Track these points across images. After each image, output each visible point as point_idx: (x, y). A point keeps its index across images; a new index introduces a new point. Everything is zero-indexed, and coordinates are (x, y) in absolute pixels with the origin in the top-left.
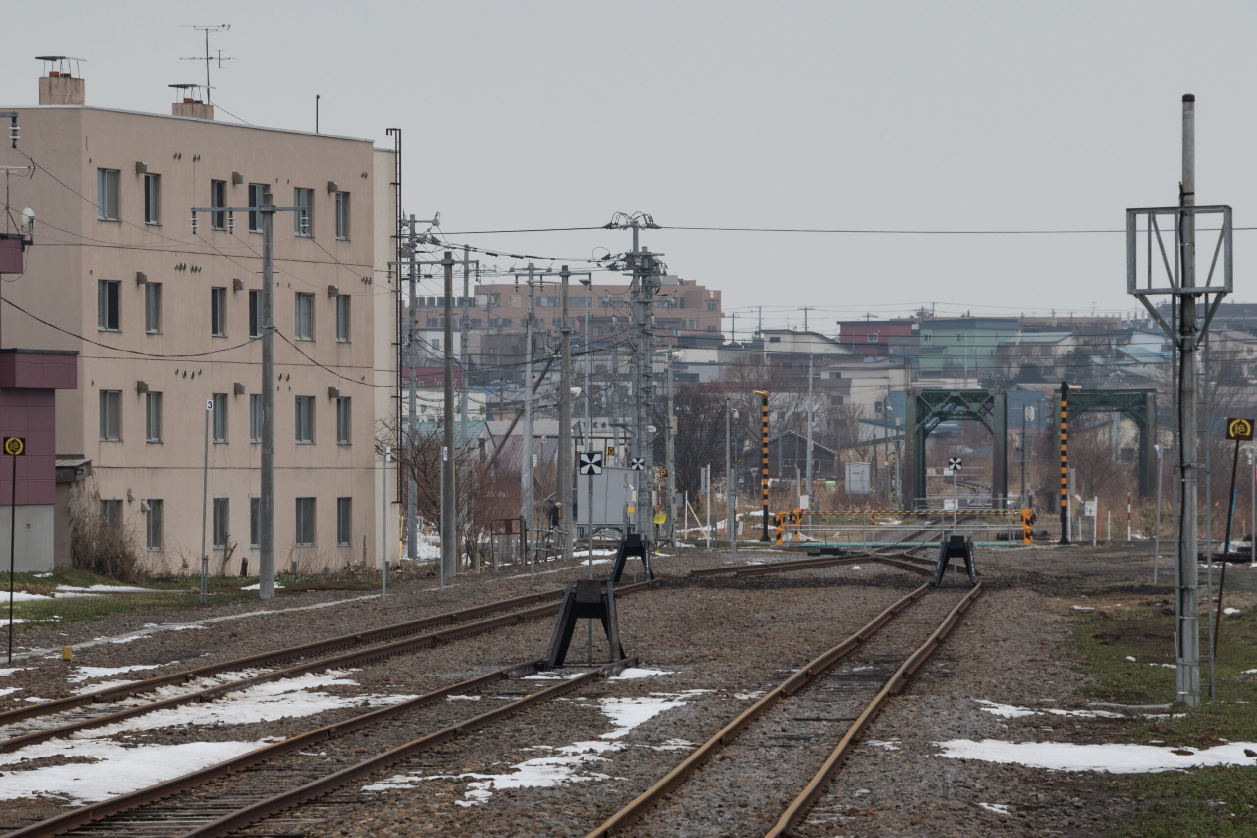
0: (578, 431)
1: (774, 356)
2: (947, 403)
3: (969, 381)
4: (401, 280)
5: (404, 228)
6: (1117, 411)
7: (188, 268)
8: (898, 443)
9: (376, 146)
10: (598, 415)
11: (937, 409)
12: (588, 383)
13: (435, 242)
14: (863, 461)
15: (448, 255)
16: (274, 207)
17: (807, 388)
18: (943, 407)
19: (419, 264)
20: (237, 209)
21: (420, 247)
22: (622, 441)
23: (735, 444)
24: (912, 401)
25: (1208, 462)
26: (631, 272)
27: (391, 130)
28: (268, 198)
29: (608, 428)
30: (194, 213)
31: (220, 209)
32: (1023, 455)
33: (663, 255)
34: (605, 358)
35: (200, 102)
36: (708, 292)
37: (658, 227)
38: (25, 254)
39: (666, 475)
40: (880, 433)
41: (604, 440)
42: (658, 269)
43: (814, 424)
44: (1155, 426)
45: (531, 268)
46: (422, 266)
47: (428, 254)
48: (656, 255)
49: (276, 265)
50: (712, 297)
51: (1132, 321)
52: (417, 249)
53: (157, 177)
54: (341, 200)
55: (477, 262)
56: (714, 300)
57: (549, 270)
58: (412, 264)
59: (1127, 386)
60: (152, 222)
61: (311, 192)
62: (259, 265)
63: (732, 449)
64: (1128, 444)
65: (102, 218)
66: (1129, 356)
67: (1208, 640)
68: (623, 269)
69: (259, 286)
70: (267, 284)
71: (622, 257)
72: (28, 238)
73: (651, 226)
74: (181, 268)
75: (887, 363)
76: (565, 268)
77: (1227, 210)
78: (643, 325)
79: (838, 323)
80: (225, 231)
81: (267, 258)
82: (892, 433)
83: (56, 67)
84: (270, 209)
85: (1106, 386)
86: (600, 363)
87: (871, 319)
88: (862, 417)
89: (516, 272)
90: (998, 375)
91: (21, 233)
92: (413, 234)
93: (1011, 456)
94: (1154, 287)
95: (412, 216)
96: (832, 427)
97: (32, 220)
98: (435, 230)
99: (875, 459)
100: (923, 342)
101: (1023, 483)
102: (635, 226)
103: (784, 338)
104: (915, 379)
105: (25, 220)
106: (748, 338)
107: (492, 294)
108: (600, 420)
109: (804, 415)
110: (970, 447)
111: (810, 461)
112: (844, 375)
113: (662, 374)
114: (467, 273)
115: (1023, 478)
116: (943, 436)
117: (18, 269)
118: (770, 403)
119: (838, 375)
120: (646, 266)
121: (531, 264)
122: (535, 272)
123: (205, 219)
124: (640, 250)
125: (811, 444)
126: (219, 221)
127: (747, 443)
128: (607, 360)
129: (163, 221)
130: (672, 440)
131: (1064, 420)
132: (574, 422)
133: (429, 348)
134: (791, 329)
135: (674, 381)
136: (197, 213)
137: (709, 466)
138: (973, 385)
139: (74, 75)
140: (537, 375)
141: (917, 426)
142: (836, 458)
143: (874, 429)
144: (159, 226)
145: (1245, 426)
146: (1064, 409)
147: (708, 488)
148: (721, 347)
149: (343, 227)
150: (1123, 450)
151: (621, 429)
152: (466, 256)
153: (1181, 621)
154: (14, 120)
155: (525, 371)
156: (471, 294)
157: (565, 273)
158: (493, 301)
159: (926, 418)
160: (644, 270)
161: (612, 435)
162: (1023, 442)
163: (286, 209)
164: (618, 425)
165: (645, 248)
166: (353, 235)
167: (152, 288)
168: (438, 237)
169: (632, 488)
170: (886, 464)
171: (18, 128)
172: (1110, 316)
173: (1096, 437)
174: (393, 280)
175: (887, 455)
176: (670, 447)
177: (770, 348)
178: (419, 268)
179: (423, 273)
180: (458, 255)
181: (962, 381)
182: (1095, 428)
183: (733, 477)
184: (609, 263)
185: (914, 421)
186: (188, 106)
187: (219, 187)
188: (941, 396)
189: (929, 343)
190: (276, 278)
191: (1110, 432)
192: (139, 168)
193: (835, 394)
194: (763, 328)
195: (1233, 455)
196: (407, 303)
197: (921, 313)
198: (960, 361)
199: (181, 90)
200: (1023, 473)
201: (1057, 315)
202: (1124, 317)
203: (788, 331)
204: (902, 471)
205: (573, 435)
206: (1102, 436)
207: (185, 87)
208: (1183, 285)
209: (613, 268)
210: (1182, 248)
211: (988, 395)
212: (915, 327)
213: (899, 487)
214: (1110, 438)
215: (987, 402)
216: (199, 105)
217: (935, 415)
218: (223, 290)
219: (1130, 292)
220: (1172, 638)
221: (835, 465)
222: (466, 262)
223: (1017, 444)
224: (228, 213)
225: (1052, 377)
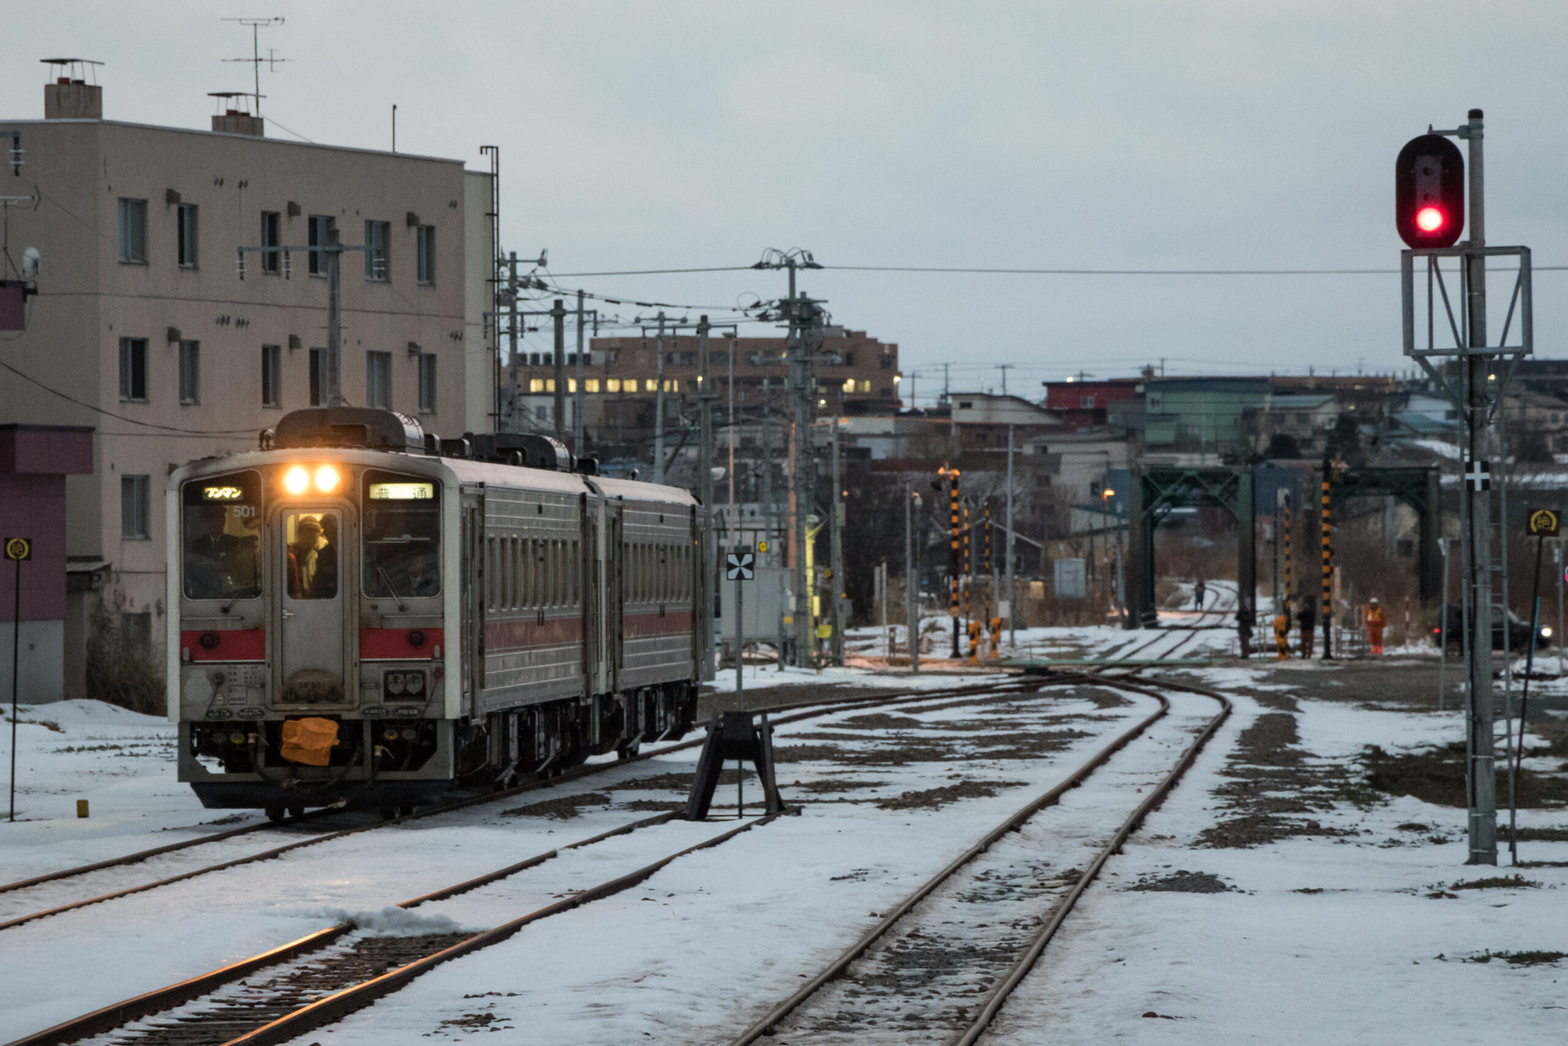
0: (720, 521)
1: (964, 426)
2: (1180, 485)
3: (1208, 456)
4: (500, 333)
5: (503, 269)
6: (1391, 494)
7: (233, 322)
8: (1120, 534)
9: (467, 167)
10: (746, 501)
11: (1167, 492)
12: (732, 461)
13: (541, 286)
14: (1077, 557)
15: (558, 303)
16: (341, 245)
17: (1006, 465)
18: (1175, 490)
19: (522, 314)
20: (295, 249)
21: (522, 293)
22: (775, 533)
23: (918, 535)
24: (1137, 484)
25: (1505, 562)
26: (787, 322)
27: (487, 147)
28: (333, 234)
29: (758, 517)
30: (241, 254)
31: (272, 249)
32: (1275, 550)
33: (826, 301)
34: (754, 428)
35: (247, 115)
36: (882, 346)
37: (819, 267)
38: (27, 306)
39: (831, 577)
40: (1098, 521)
41: (753, 533)
42: (821, 319)
43: (1015, 510)
44: (1439, 514)
45: (661, 318)
46: (526, 317)
47: (531, 301)
48: (818, 302)
49: (344, 318)
50: (887, 351)
51: (1409, 382)
52: (519, 295)
53: (193, 208)
54: (424, 236)
55: (595, 312)
56: (888, 356)
57: (684, 320)
58: (513, 313)
59: (1404, 463)
60: (188, 264)
61: (386, 226)
62: (323, 318)
63: (914, 544)
64: (1405, 535)
65: (124, 260)
66: (1407, 425)
67: (1506, 782)
68: (776, 320)
69: (322, 343)
70: (334, 342)
71: (775, 304)
72: (31, 286)
73: (811, 265)
74: (224, 321)
75: (1105, 435)
76: (704, 318)
77: (1524, 252)
78: (802, 389)
79: (1045, 384)
80: (279, 274)
81: (334, 311)
82: (1112, 521)
83: (66, 71)
84: (336, 248)
85: (1376, 462)
86: (747, 435)
87: (1086, 379)
88: (1075, 502)
89: (644, 323)
90: (1244, 449)
91: (22, 279)
92: (514, 276)
93: (1261, 549)
94: (1436, 346)
95: (513, 254)
96: (1038, 514)
97: (36, 264)
98: (541, 271)
99: (1091, 554)
100: (1151, 409)
101: (1276, 584)
102: (791, 265)
103: (977, 404)
104: (1139, 454)
105: (27, 263)
106: (933, 404)
107: (611, 349)
108: (748, 507)
109: (1003, 499)
110: (1210, 537)
111: (1010, 558)
112: (1052, 449)
113: (825, 448)
114: (581, 324)
115: (1275, 578)
116: (1177, 523)
117: (19, 323)
118: (960, 486)
119: (1045, 449)
120: (805, 315)
121: (661, 314)
122: (667, 323)
123: (255, 261)
124: (798, 296)
125: (1011, 536)
126: (272, 263)
127: (932, 535)
128: (757, 431)
129: (201, 262)
130: (838, 533)
131: (1326, 507)
132: (715, 508)
133: (533, 418)
134: (986, 392)
135: (841, 457)
136: (245, 254)
137: (884, 566)
138: (1212, 461)
139: (89, 82)
140: (670, 451)
141: (1144, 514)
142: (1043, 553)
143: (1090, 518)
144: (196, 268)
145: (1550, 519)
146: (1326, 493)
147: (884, 592)
148: (899, 414)
149: (427, 272)
150: (1400, 543)
151: (774, 519)
152: (581, 304)
153: (1474, 761)
154: (16, 141)
155: (653, 446)
156: (586, 349)
157: (704, 324)
158: (612, 358)
159: (1156, 503)
160: (802, 320)
161: (763, 526)
162: (1275, 533)
163: (357, 248)
164: (771, 514)
165: (803, 294)
166: (439, 280)
167: (186, 348)
168: (545, 280)
169: (789, 593)
170: (1106, 560)
171: (21, 151)
172: (1381, 374)
173: (1366, 528)
174: (490, 335)
175: (1106, 550)
176: (837, 541)
177: (962, 416)
178: (522, 321)
179: (527, 325)
180: (571, 303)
181: (1197, 456)
182: (1364, 515)
183: (914, 579)
184: (759, 311)
185: (1139, 506)
186: (232, 119)
187: (271, 221)
188: (1171, 476)
189: (1156, 409)
190: (344, 334)
191: (1383, 520)
192: (171, 197)
193: (1040, 472)
194: (950, 390)
195: (1535, 549)
196: (505, 361)
197: (1148, 371)
198: (1196, 431)
199: (223, 99)
200: (1275, 572)
201: (1317, 374)
202: (1399, 375)
203: (981, 394)
204: (1126, 569)
205: (714, 526)
206: (1374, 525)
207: (228, 95)
208: (1472, 345)
209: (764, 317)
210: (1470, 298)
211: (1231, 474)
212: (1140, 389)
213: (1121, 590)
214: (1384, 528)
215: (1230, 484)
216: (245, 119)
217: (1166, 499)
218: (276, 349)
219: (1406, 353)
220: (1461, 781)
221: (1042, 563)
222: (580, 312)
223: (1268, 535)
224: (283, 254)
225: (1312, 451)
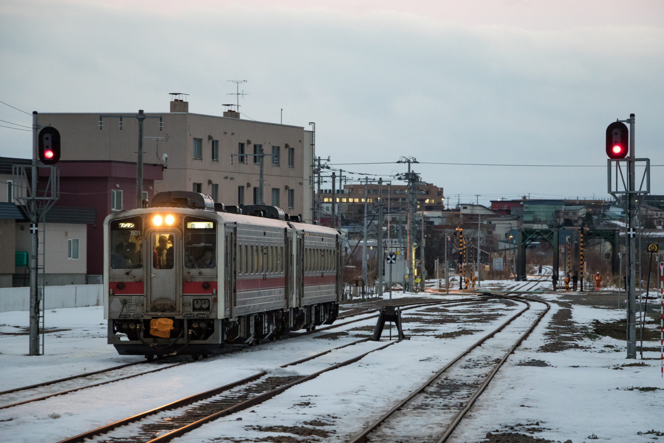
0: (385, 244)
1: (464, 215)
2: (534, 234)
3: (543, 225)
4: (315, 183)
5: (316, 162)
6: (603, 238)
7: (229, 178)
8: (515, 250)
9: (305, 129)
10: (393, 238)
11: (530, 237)
12: (389, 225)
13: (328, 168)
14: (501, 257)
15: (334, 173)
16: (264, 154)
17: (478, 228)
18: (533, 236)
19: (322, 177)
20: (249, 155)
21: (322, 170)
22: (403, 249)
23: (449, 250)
24: (520, 234)
25: (640, 261)
26: (407, 180)
27: (311, 123)
28: (262, 150)
29: (397, 243)
30: (232, 156)
31: (242, 155)
32: (565, 256)
33: (420, 174)
34: (396, 214)
35: (234, 111)
36: (438, 188)
37: (418, 163)
38: (164, 172)
39: (420, 263)
40: (507, 246)
41: (395, 248)
42: (418, 179)
43: (481, 242)
44: (619, 245)
45: (367, 178)
46: (323, 178)
47: (325, 173)
48: (417, 174)
49: (265, 177)
50: (440, 190)
51: (609, 202)
52: (321, 171)
53: (217, 141)
54: (291, 151)
55: (345, 176)
56: (440, 192)
57: (374, 179)
58: (319, 176)
59: (607, 228)
60: (215, 160)
61: (278, 148)
62: (258, 177)
63: (448, 252)
64: (608, 252)
65: (195, 158)
66: (609, 216)
67: (640, 332)
68: (404, 179)
69: (258, 185)
70: (261, 185)
71: (404, 174)
72: (165, 166)
73: (415, 162)
74: (226, 178)
75: (510, 218)
76: (381, 179)
77: (648, 160)
78: (412, 202)
79: (491, 201)
80: (244, 163)
81: (261, 175)
82: (512, 246)
83: (177, 97)
84: (262, 155)
85: (598, 228)
86: (394, 217)
87: (504, 200)
88: (500, 240)
89: (361, 180)
90: (555, 223)
91: (162, 164)
92: (319, 164)
93: (560, 256)
94: (618, 191)
95: (319, 157)
96: (488, 243)
97: (166, 159)
98: (328, 163)
99: (505, 256)
100: (525, 210)
101: (565, 267)
102: (409, 162)
103: (469, 208)
104: (521, 224)
105: (164, 158)
106: (454, 207)
107: (351, 188)
108: (394, 240)
109: (477, 238)
110: (544, 252)
111: (479, 258)
112: (493, 222)
113: (419, 221)
114: (341, 180)
115: (565, 265)
116: (533, 247)
117: (161, 178)
118: (463, 234)
119: (490, 222)
120: (413, 178)
121: (367, 177)
122: (368, 180)
123: (236, 159)
124: (411, 172)
125: (479, 250)
126: (242, 159)
127: (454, 250)
128: (397, 215)
129: (220, 159)
130: (423, 249)
131: (582, 242)
132: (383, 240)
133: (325, 210)
134: (472, 203)
135: (424, 224)
136: (233, 157)
137: (438, 259)
138: (545, 227)
139: (184, 101)
140: (369, 221)
141: (523, 244)
142: (489, 256)
143: (505, 245)
144: (217, 161)
145: (655, 247)
146: (582, 238)
147: (438, 268)
148: (443, 210)
149: (291, 163)
150: (606, 254)
151: (403, 244)
152: (341, 174)
153: (629, 325)
154: (161, 119)
155: (364, 220)
156: (342, 188)
157: (381, 181)
158: (351, 191)
159: (527, 240)
160: (412, 180)
161: (399, 246)
162: (565, 250)
163: (269, 155)
164: (402, 242)
165: (413, 171)
166: (295, 165)
167: (214, 186)
168: (329, 166)
169: (407, 268)
170: (510, 259)
171: (162, 123)
172: (600, 199)
173: (595, 249)
174: (311, 183)
175: (510, 255)
176: (423, 251)
177: (463, 211)
178: (322, 179)
179: (323, 180)
180: (337, 173)
181: (540, 225)
182: (594, 245)
183: (448, 264)
184: (398, 177)
185: (521, 241)
186: (230, 113)
187: (242, 146)
188: (531, 231)
189: (527, 210)
190: (265, 183)
191: (600, 247)
192: (210, 138)
193: (489, 230)
194: (460, 203)
195: (650, 257)
196: (316, 192)
197: (524, 197)
198: (540, 217)
199: (227, 106)
201: (579, 199)
202: (606, 200)
203: (470, 204)
204: (516, 261)
205: (383, 246)
206: (597, 248)
207: (228, 105)
208: (630, 190)
209: (400, 179)
210: (630, 175)
211: (551, 231)
212: (522, 203)
213: (515, 268)
214: (601, 249)
215: (551, 234)
216: (234, 113)
217: (530, 239)
218: (243, 187)
219: (608, 193)
220: (625, 332)
221: (489, 258)
222: (341, 176)
223: (563, 251)
224: (245, 157)
225: (577, 224)
